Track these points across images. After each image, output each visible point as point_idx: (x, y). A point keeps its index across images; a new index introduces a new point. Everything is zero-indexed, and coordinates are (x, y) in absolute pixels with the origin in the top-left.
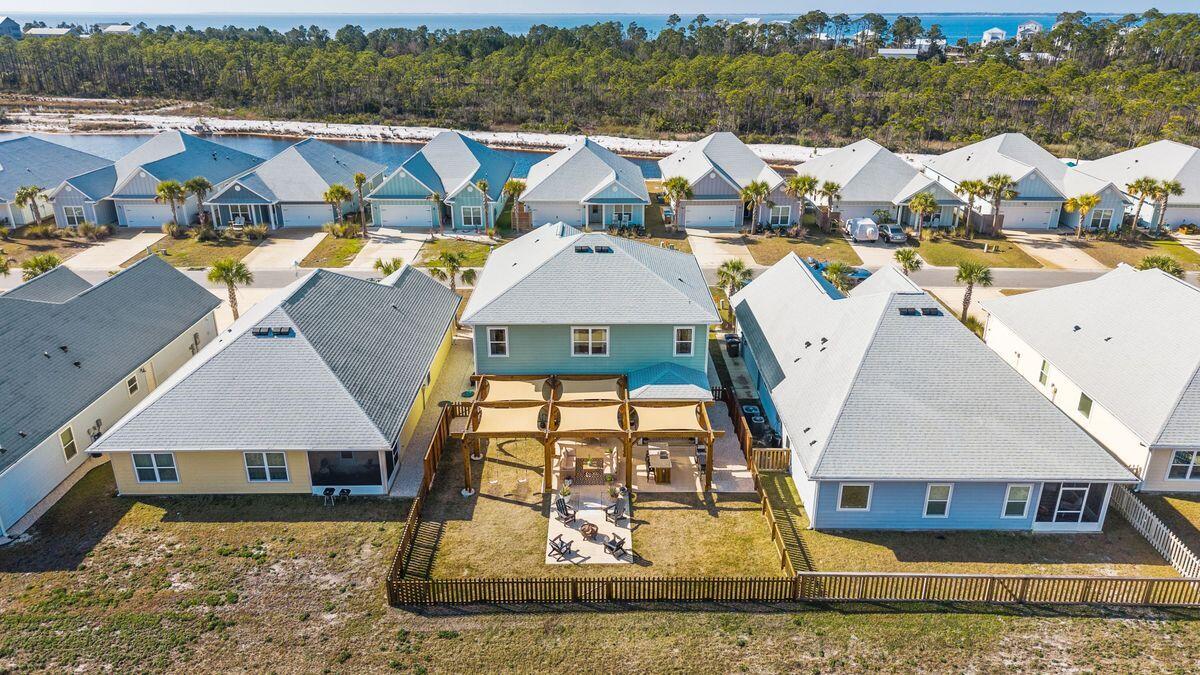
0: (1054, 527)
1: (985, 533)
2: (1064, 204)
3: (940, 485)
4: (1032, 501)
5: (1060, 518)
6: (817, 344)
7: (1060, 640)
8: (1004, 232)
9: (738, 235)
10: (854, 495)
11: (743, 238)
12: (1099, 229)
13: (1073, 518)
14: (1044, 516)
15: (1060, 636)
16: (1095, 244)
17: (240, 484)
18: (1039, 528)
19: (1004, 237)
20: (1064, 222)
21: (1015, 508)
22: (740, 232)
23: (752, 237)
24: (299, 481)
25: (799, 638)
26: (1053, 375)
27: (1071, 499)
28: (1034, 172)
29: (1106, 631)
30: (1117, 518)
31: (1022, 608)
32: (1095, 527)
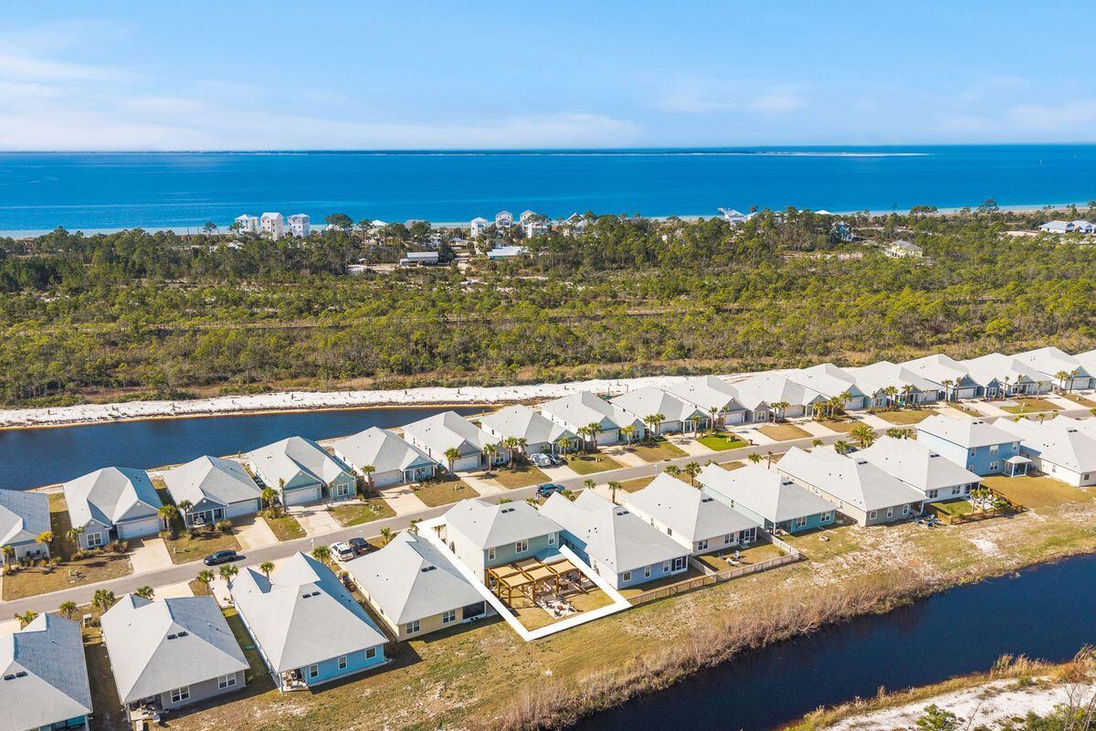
0: (676, 572)
1: (660, 579)
2: (620, 431)
3: (648, 567)
4: (670, 566)
5: (678, 569)
6: (593, 530)
7: (689, 599)
8: (598, 447)
9: (483, 473)
10: (627, 576)
11: (488, 473)
12: (635, 440)
13: (680, 568)
14: (673, 570)
15: (688, 598)
16: (636, 448)
17: (441, 625)
18: (673, 573)
19: (599, 452)
20: (621, 439)
21: (666, 569)
22: (484, 470)
23: (492, 472)
24: (459, 619)
25: (632, 616)
26: (655, 522)
27: (679, 562)
28: (605, 417)
29: (697, 594)
30: (690, 566)
31: (677, 594)
32: (686, 569)
